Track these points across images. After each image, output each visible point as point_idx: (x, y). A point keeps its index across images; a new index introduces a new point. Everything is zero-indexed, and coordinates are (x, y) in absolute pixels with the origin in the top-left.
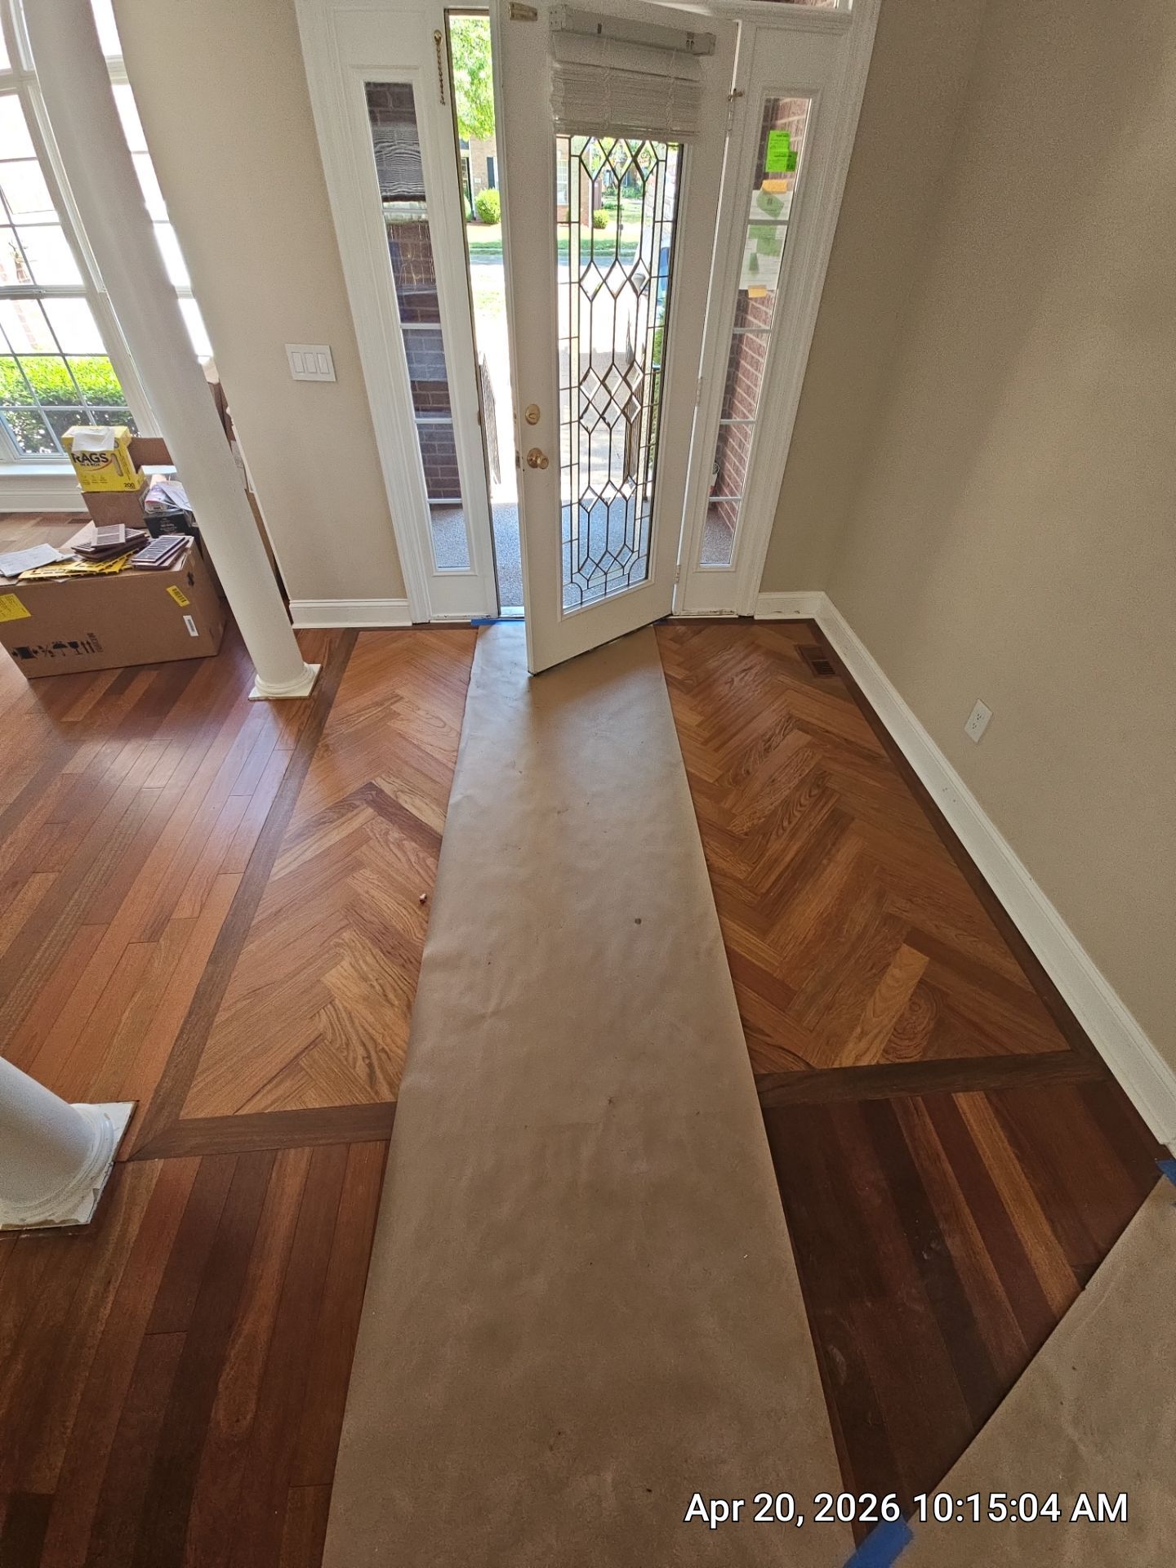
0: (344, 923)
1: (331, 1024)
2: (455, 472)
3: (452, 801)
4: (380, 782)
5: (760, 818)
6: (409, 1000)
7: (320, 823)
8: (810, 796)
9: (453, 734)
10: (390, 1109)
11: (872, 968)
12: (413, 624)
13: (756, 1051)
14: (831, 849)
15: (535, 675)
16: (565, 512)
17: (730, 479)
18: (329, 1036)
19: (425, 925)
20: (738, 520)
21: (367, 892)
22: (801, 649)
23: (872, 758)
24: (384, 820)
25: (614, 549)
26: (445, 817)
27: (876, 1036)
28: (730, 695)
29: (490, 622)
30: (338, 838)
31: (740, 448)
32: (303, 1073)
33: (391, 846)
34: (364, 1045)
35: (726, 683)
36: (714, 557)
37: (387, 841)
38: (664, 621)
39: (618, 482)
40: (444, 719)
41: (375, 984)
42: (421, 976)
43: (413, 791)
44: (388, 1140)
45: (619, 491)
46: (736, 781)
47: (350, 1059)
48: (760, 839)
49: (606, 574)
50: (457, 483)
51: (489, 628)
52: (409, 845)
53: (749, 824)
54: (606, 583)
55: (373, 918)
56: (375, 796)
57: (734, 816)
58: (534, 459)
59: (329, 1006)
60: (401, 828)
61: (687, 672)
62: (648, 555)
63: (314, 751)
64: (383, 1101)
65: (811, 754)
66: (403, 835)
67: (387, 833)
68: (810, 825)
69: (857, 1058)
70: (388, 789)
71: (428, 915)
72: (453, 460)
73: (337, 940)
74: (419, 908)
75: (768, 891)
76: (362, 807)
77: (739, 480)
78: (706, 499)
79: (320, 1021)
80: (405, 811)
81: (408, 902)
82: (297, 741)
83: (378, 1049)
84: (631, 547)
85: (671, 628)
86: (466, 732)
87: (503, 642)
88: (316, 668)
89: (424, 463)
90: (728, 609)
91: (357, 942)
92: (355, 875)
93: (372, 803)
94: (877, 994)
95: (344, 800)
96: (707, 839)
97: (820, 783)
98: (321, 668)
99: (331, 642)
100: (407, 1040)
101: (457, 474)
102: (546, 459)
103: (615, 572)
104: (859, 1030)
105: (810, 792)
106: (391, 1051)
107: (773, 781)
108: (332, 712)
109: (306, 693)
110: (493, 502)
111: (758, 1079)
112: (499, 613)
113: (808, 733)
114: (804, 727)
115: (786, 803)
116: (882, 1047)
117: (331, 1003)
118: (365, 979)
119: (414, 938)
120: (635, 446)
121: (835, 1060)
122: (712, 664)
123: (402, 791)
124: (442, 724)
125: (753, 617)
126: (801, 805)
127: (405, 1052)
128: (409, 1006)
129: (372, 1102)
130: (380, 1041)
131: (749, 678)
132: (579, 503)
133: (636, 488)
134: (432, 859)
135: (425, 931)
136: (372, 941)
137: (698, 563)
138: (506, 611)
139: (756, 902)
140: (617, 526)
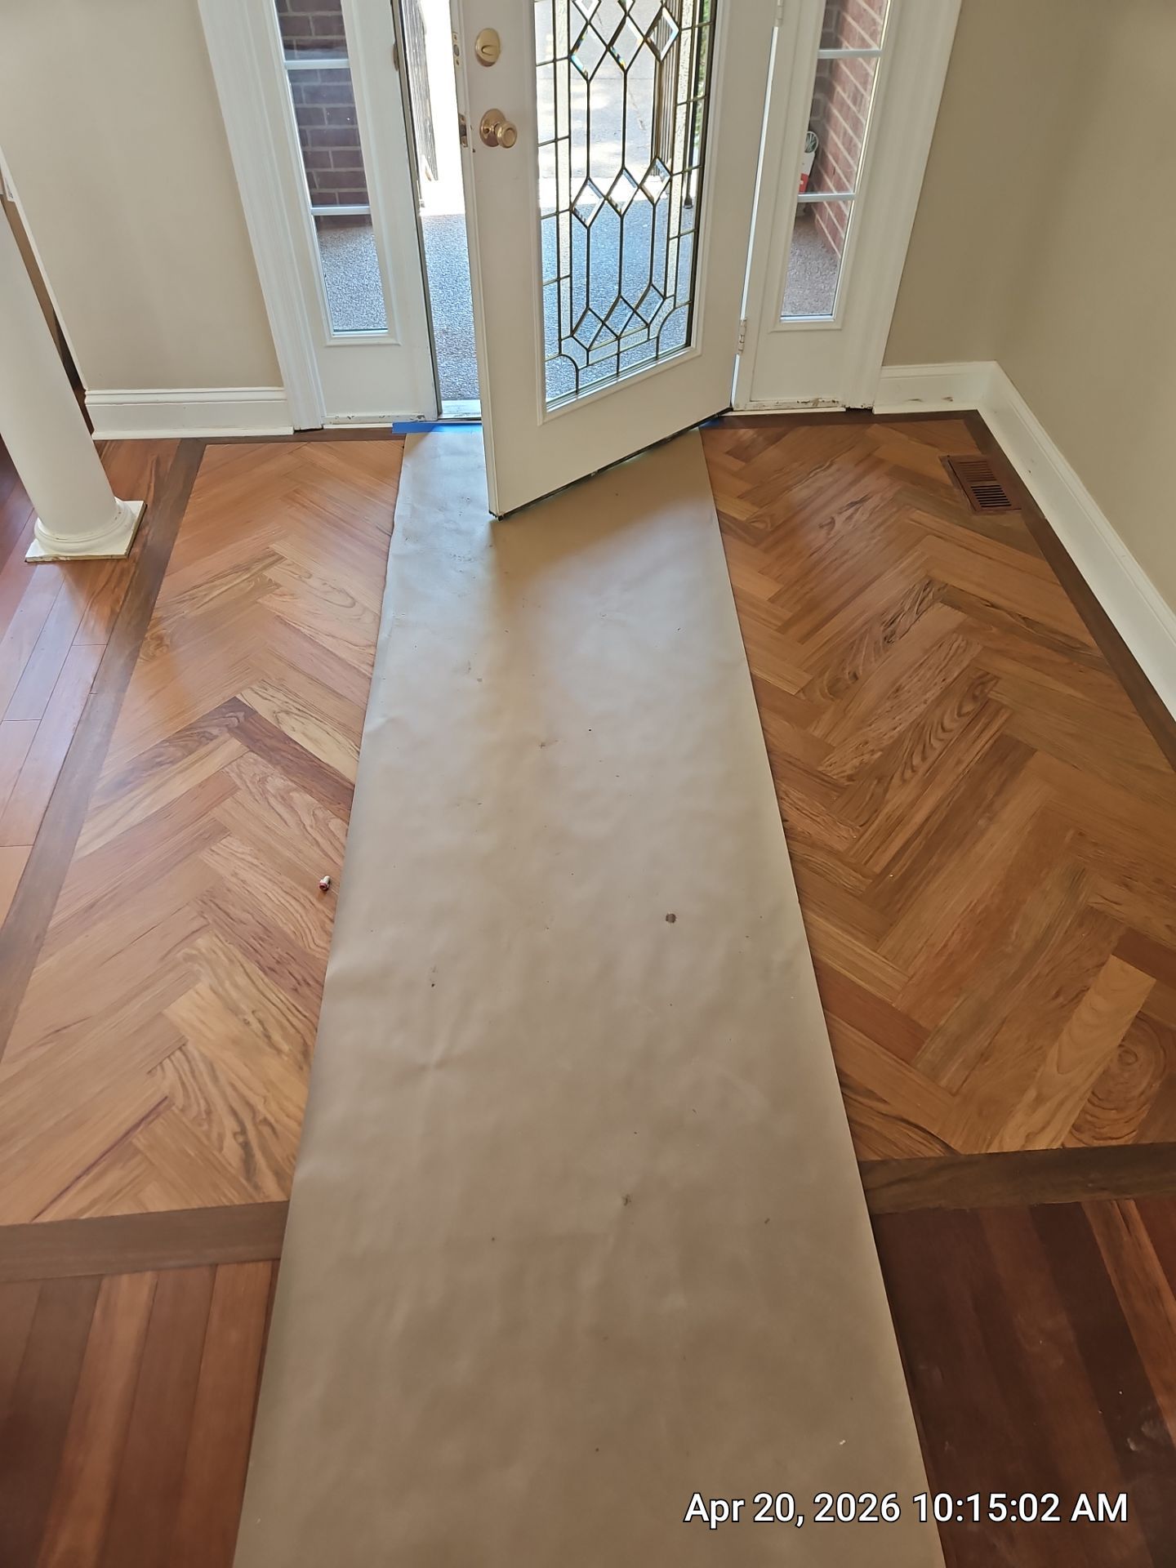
0: (195, 925)
1: (183, 1084)
2: (356, 159)
3: (368, 728)
4: (249, 698)
5: (873, 752)
6: (305, 1044)
7: (153, 764)
8: (959, 715)
9: (368, 619)
10: (280, 1211)
11: (1057, 995)
12: (296, 431)
13: (861, 1125)
14: (992, 803)
15: (500, 518)
16: (548, 226)
17: (837, 162)
18: (180, 1101)
19: (329, 926)
20: (847, 235)
21: (235, 875)
22: (955, 467)
23: (1069, 648)
24: (259, 759)
25: (632, 294)
26: (359, 753)
27: (1061, 1104)
28: (827, 546)
29: (425, 427)
30: (184, 788)
31: (855, 103)
32: (138, 1158)
33: (272, 801)
34: (234, 1113)
35: (821, 527)
36: (806, 305)
37: (264, 793)
38: (718, 421)
39: (638, 169)
40: (353, 593)
41: (251, 1019)
42: (323, 1006)
43: (306, 711)
44: (276, 1260)
45: (640, 187)
46: (834, 691)
47: (214, 1135)
48: (872, 787)
49: (618, 338)
50: (359, 179)
51: (422, 438)
52: (301, 799)
53: (856, 762)
54: (618, 354)
55: (245, 916)
56: (242, 719)
57: (830, 749)
58: (491, 129)
59: (178, 1053)
60: (287, 771)
61: (756, 509)
62: (691, 304)
63: (140, 647)
64: (266, 1201)
65: (963, 644)
66: (290, 783)
67: (263, 781)
68: (959, 762)
69: (1029, 1137)
70: (263, 708)
71: (334, 909)
72: (352, 138)
73: (187, 950)
74: (320, 899)
75: (887, 869)
76: (221, 739)
77: (851, 162)
78: (792, 197)
79: (164, 1078)
80: (292, 745)
81: (301, 889)
82: (111, 630)
83: (258, 1120)
84: (662, 291)
85: (730, 432)
86: (389, 614)
87: (446, 461)
88: (136, 507)
89: (304, 143)
90: (828, 397)
91: (220, 953)
92: (213, 848)
93: (240, 732)
94: (1064, 1037)
95: (191, 727)
96: (784, 786)
97: (977, 693)
98: (145, 508)
99: (158, 462)
100: (303, 1106)
101: (360, 163)
102: (511, 130)
103: (635, 337)
104: (1032, 1094)
105: (960, 707)
106: (277, 1121)
107: (897, 690)
108: (166, 581)
109: (120, 549)
110: (423, 213)
111: (864, 1168)
112: (440, 413)
113: (959, 608)
114: (953, 599)
115: (919, 729)
116: (1072, 1120)
117: (180, 1049)
118: (235, 1011)
119: (312, 946)
120: (668, 104)
121: (993, 1138)
122: (800, 493)
123: (287, 713)
124: (349, 601)
125: (870, 410)
126: (944, 730)
127: (300, 1124)
128: (306, 1052)
129: (251, 1201)
130: (260, 1107)
131: (861, 516)
132: (572, 211)
133: (670, 181)
134: (339, 821)
135: (329, 934)
136: (245, 952)
137: (778, 316)
138: (451, 408)
139: (863, 888)
140: (636, 252)
